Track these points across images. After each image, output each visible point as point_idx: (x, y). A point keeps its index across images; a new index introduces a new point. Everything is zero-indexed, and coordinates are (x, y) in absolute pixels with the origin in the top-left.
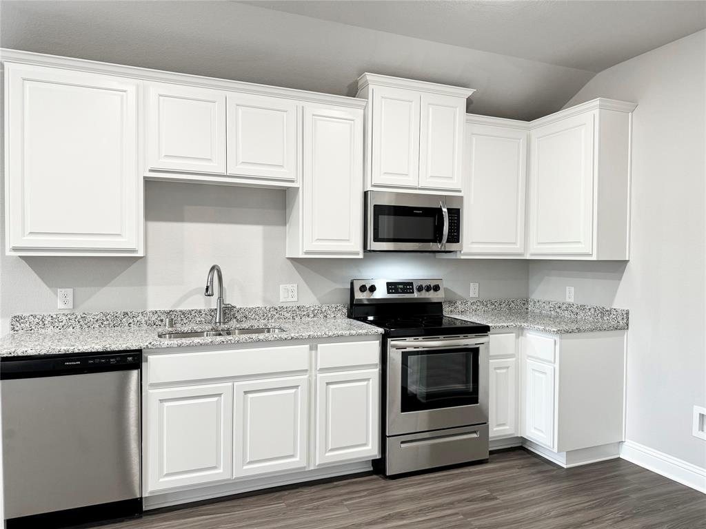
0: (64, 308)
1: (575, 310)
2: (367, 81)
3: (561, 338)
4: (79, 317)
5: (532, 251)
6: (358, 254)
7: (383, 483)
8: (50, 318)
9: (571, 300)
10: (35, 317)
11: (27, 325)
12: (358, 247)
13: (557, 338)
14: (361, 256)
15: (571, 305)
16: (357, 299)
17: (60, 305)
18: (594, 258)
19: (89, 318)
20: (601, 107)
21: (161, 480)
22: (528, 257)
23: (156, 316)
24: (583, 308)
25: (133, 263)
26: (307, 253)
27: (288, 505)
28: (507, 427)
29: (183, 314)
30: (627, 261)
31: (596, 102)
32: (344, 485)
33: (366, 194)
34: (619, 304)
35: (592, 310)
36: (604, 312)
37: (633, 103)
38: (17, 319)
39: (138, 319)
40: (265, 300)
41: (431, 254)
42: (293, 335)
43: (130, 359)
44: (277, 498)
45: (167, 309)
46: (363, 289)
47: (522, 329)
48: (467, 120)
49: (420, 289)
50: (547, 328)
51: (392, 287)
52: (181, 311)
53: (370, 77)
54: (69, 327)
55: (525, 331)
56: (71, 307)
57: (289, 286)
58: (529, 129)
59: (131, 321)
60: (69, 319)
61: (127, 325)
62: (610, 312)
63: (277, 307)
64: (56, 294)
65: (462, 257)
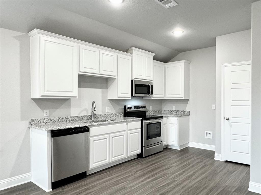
0: (46, 116)
1: (176, 112)
2: (133, 49)
3: (179, 118)
4: (52, 119)
5: (166, 97)
6: (130, 97)
7: (143, 159)
8: (42, 120)
9: (175, 109)
10: (38, 119)
11: (35, 122)
12: (130, 96)
13: (178, 118)
14: (131, 98)
15: (175, 111)
16: (127, 111)
17: (45, 115)
18: (184, 98)
19: (55, 119)
20: (185, 62)
21: (93, 165)
22: (165, 98)
23: (74, 117)
24: (178, 111)
25: (67, 101)
26: (118, 97)
27: (126, 167)
28: (165, 142)
29: (82, 117)
30: (189, 99)
31: (184, 61)
32: (134, 161)
33: (132, 81)
34: (187, 109)
35: (181, 112)
36: (183, 112)
37: (190, 62)
38: (32, 120)
39: (69, 119)
40: (102, 112)
41: (142, 98)
42: (116, 121)
43: (86, 129)
44: (120, 166)
45: (77, 116)
46: (129, 108)
47: (168, 117)
48: (153, 62)
49: (141, 107)
50: (175, 116)
51: (135, 107)
52: (81, 116)
53: (134, 48)
54: (48, 123)
55: (169, 117)
56: (48, 116)
57: (108, 108)
58: (165, 65)
59: (67, 120)
60: (49, 120)
61: (66, 121)
62: (185, 112)
63: (106, 114)
64: (43, 111)
65: (152, 98)
